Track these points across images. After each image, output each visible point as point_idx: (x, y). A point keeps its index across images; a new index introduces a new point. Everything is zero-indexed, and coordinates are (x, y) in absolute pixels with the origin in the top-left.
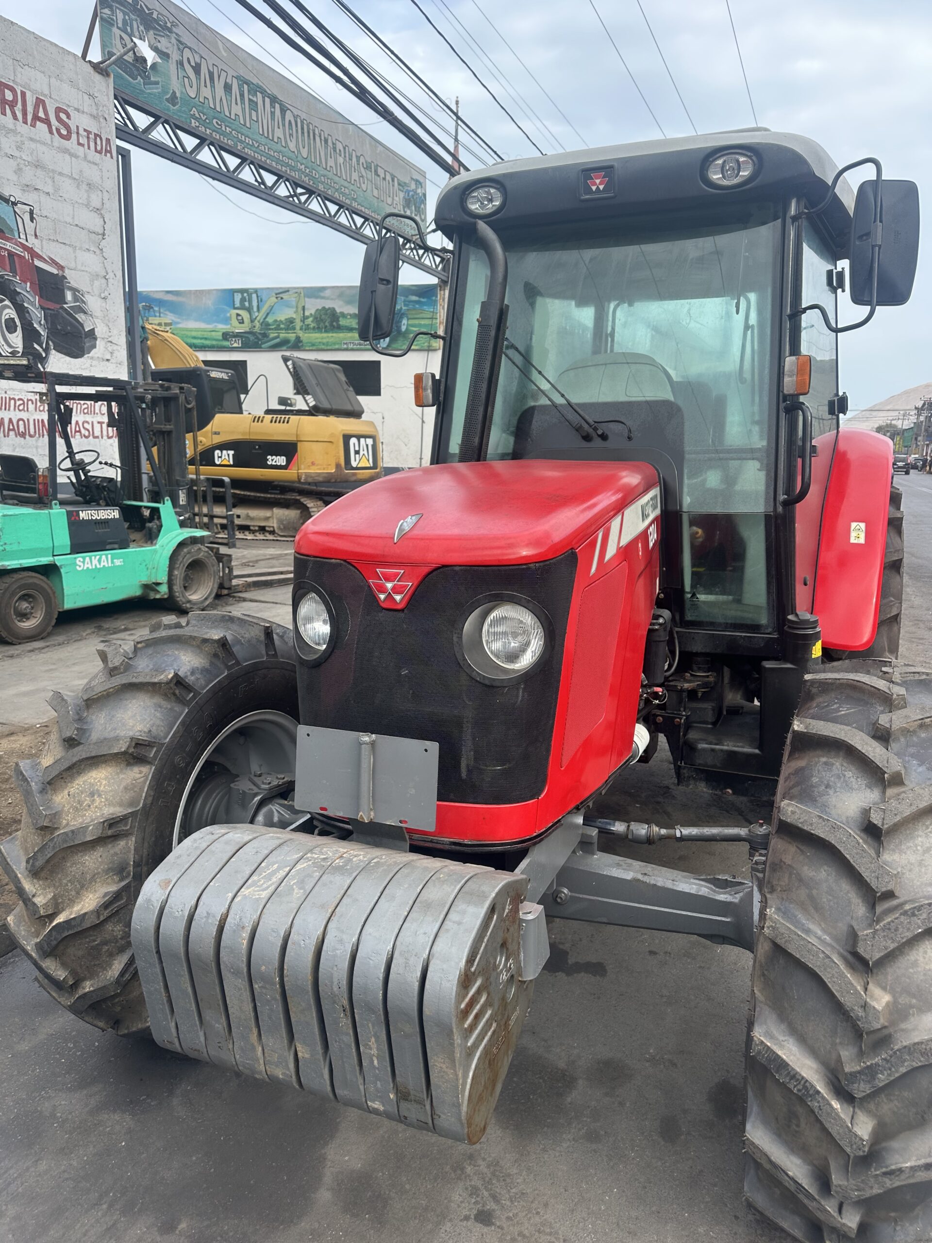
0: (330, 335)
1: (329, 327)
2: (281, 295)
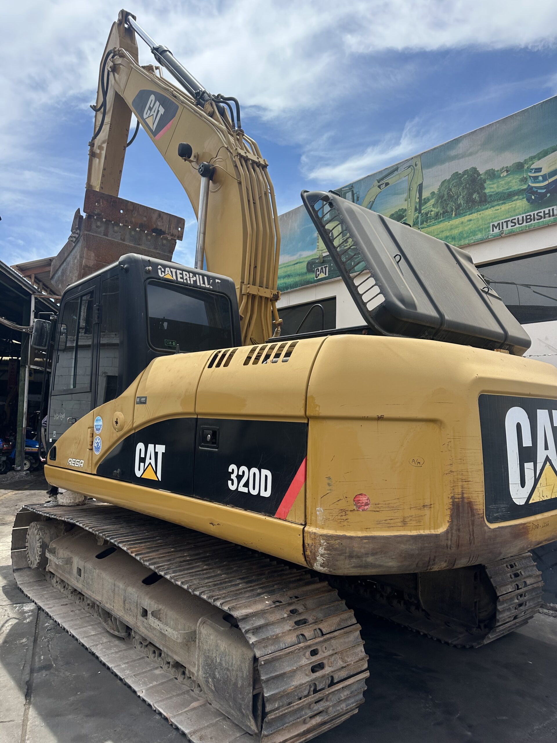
0: (467, 218)
1: (464, 205)
2: (385, 181)
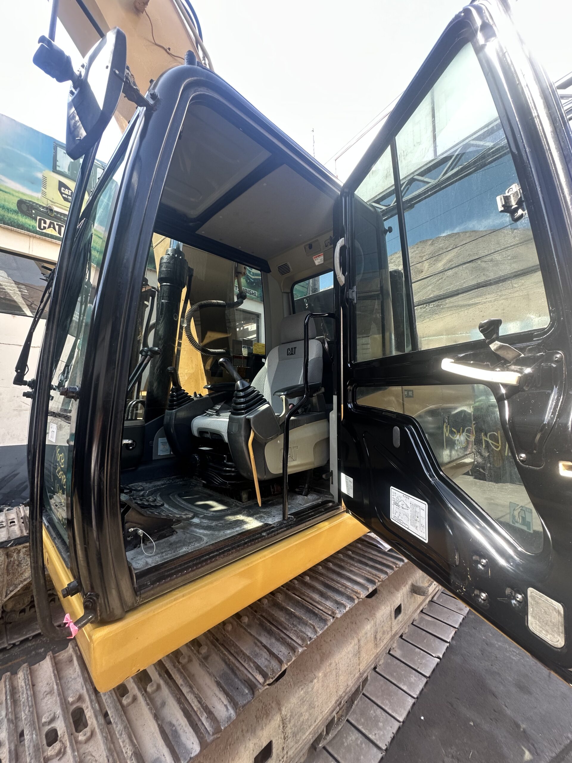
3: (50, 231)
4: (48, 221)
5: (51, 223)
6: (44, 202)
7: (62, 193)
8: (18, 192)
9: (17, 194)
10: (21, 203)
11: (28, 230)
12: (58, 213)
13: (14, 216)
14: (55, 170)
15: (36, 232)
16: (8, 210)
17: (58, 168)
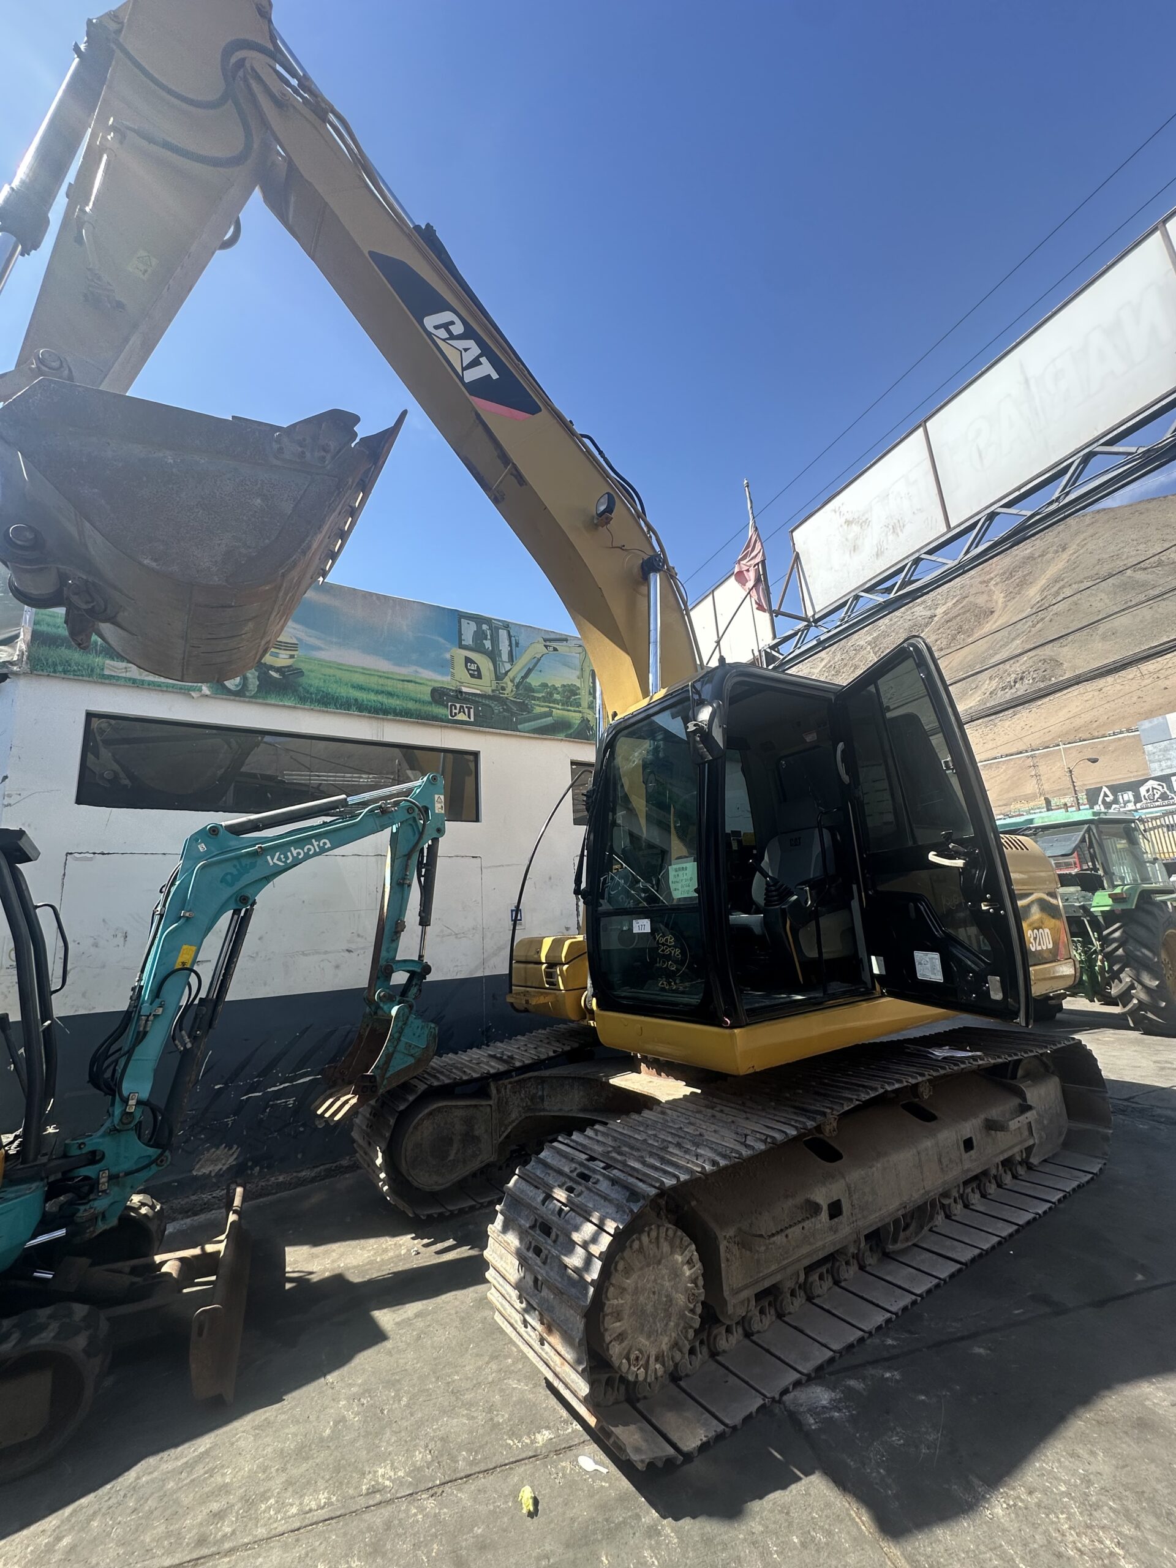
2: (554, 644)
3: (461, 717)
4: (458, 706)
5: (461, 707)
6: (452, 686)
7: (468, 670)
8: (430, 680)
9: (430, 683)
10: (434, 691)
11: (442, 721)
12: (466, 693)
13: (428, 708)
14: (462, 647)
15: (449, 721)
16: (424, 702)
17: (463, 643)
